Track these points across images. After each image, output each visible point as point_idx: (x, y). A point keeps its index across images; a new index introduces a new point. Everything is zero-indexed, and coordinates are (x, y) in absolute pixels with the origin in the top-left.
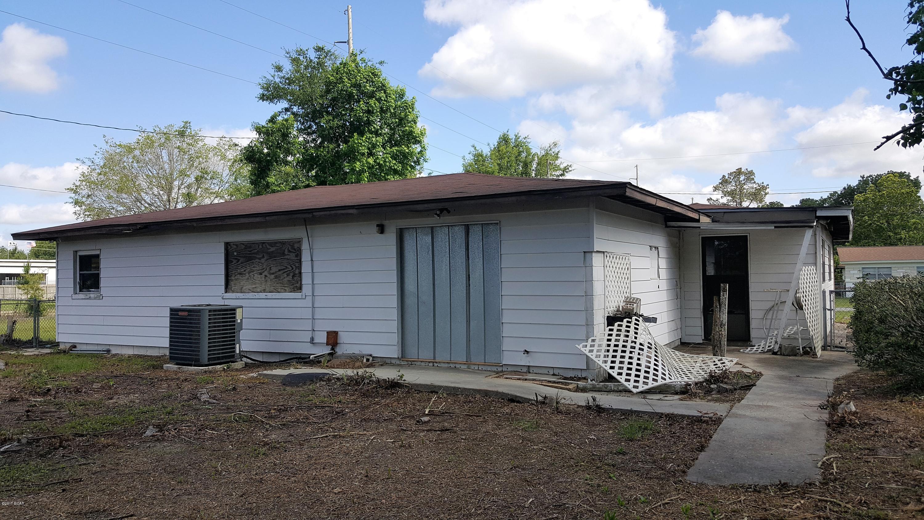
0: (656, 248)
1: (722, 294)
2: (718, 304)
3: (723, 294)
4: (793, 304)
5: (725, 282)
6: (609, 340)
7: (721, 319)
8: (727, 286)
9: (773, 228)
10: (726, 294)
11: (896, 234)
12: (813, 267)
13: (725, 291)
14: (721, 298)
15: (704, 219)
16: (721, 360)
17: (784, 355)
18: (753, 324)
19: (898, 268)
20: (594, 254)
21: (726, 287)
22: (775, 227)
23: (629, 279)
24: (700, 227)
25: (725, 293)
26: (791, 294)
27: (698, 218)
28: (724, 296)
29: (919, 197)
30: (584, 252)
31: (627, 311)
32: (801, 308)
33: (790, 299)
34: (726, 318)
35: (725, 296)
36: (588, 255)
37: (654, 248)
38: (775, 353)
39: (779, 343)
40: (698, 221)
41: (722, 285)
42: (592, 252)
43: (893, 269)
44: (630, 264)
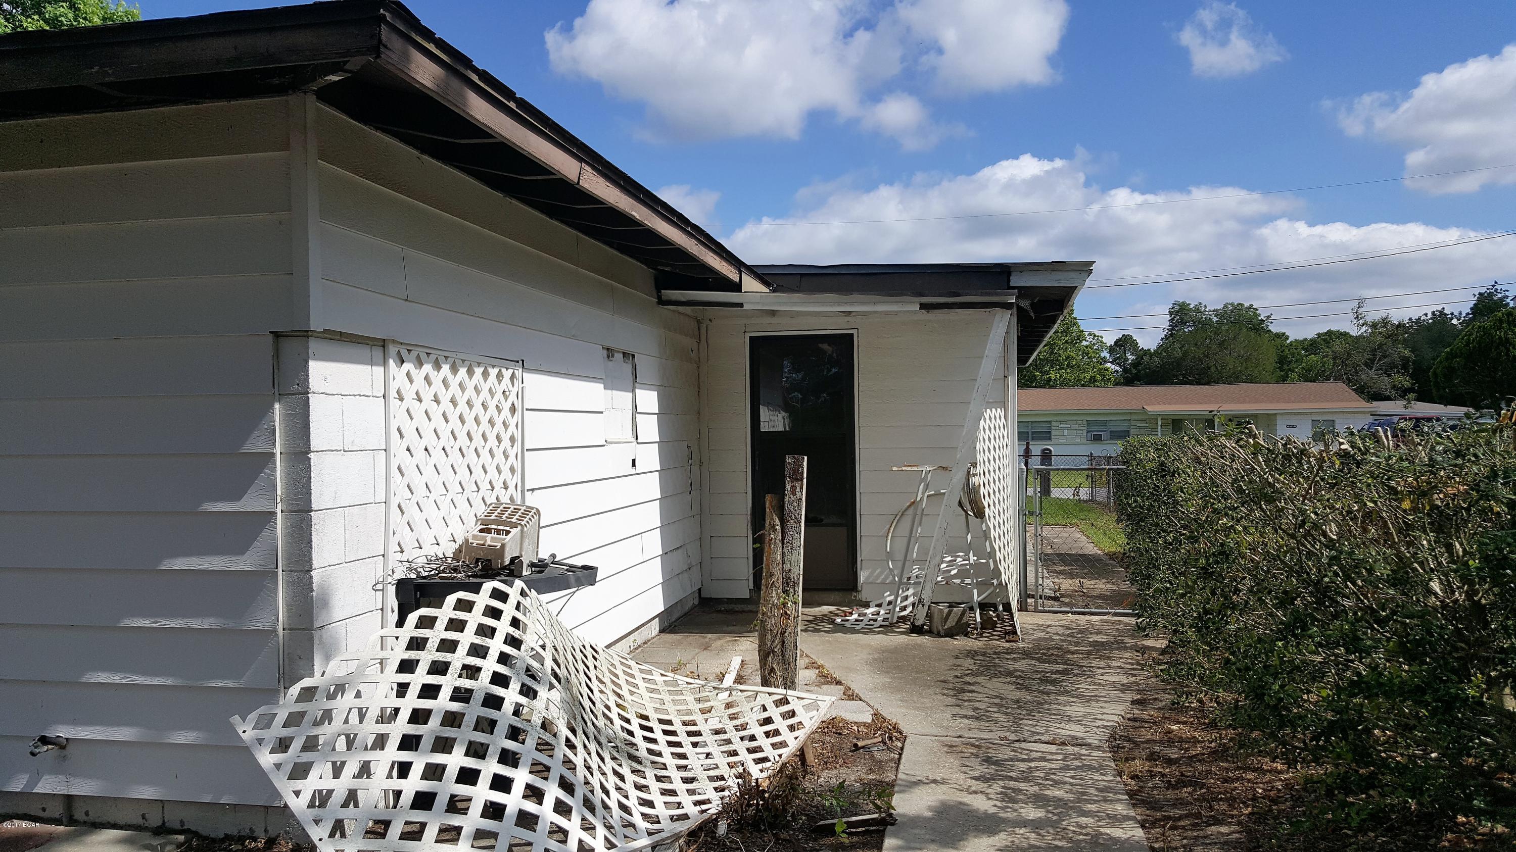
0: (628, 356)
1: (788, 487)
2: (777, 521)
3: (794, 488)
4: (960, 504)
5: (799, 451)
6: (407, 666)
7: (787, 567)
8: (805, 463)
9: (917, 307)
10: (801, 488)
11: (1044, 373)
12: (999, 410)
13: (797, 480)
14: (787, 499)
15: (750, 284)
16: (785, 701)
17: (938, 635)
18: (865, 549)
19: (1061, 422)
20: (313, 344)
21: (801, 466)
22: (923, 306)
23: (518, 444)
24: (741, 305)
25: (798, 484)
26: (958, 477)
27: (738, 281)
28: (794, 493)
29: (1075, 319)
30: (277, 335)
31: (481, 555)
32: (980, 514)
33: (953, 491)
34: (799, 561)
35: (798, 494)
36: (289, 346)
37: (619, 356)
38: (917, 630)
39: (927, 602)
40: (737, 287)
41: (789, 459)
42: (306, 334)
43: (1053, 423)
44: (521, 395)
